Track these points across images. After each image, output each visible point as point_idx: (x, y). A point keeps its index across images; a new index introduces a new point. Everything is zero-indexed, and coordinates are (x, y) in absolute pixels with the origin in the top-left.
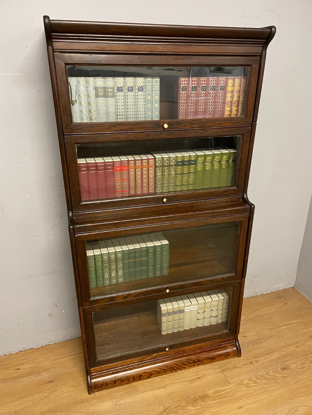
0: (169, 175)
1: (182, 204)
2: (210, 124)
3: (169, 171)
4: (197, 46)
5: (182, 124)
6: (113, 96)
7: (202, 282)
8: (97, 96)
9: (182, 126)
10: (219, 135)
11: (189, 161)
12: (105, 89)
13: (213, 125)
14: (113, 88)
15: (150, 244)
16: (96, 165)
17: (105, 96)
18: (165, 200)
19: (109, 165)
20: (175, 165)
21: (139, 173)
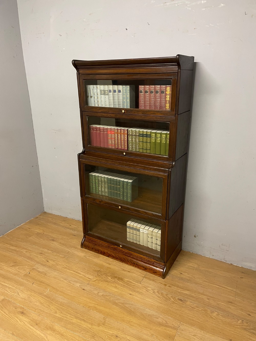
0: (136, 141)
1: (135, 159)
2: (149, 113)
3: (135, 139)
4: (138, 69)
5: (133, 111)
6: (108, 94)
7: (140, 211)
8: (101, 94)
9: (132, 112)
10: (154, 120)
11: (146, 135)
12: (104, 91)
13: (150, 114)
14: (108, 91)
15: (122, 180)
16: (100, 128)
17: (104, 94)
18: (124, 154)
19: (105, 130)
20: (138, 136)
21: (123, 137)
